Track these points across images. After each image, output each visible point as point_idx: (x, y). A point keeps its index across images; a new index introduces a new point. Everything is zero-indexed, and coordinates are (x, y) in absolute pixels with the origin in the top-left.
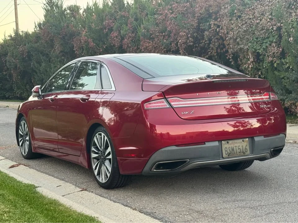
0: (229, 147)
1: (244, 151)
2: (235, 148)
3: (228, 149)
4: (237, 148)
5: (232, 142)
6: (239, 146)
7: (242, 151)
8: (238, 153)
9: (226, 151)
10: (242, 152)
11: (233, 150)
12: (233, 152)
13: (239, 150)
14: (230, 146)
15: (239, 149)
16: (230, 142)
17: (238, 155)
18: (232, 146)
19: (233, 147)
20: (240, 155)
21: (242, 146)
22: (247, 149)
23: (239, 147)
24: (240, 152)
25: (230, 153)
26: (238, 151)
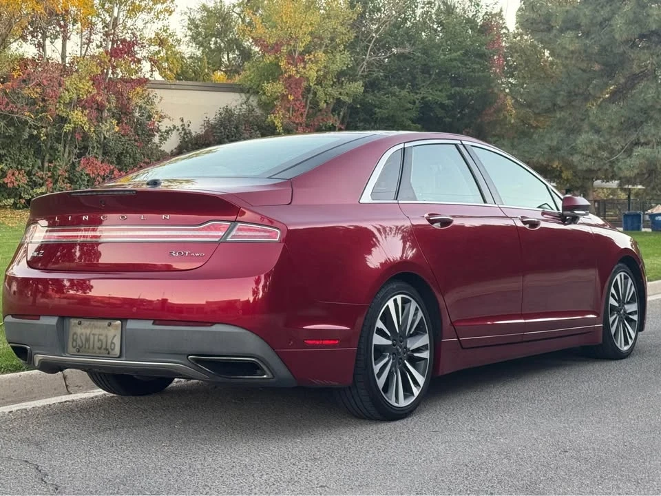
0: (82, 334)
1: (109, 347)
2: (92, 337)
3: (79, 337)
4: (96, 337)
5: (90, 324)
6: (101, 335)
7: (104, 346)
8: (96, 347)
9: (74, 340)
10: (104, 349)
11: (87, 340)
12: (87, 346)
13: (100, 342)
14: (84, 331)
15: (99, 340)
16: (86, 323)
17: (95, 353)
18: (88, 331)
19: (90, 335)
20: (100, 353)
21: (106, 336)
22: (114, 344)
23: (101, 337)
24: (100, 349)
25: (81, 345)
26: (98, 344)
